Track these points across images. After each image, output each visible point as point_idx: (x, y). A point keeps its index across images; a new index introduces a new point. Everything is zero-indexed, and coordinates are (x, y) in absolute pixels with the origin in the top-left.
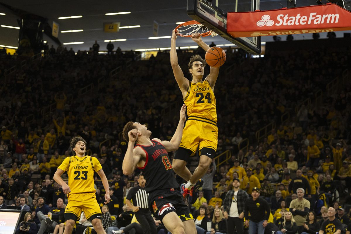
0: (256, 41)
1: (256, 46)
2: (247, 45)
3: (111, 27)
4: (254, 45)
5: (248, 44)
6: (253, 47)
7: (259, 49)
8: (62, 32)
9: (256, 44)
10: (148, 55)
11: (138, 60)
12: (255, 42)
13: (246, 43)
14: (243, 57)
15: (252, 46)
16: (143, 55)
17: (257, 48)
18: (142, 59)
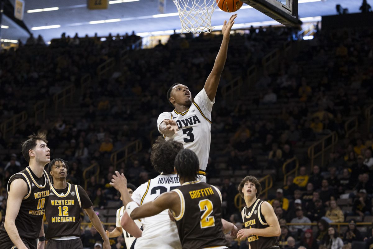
0: (291, 5)
1: (291, 13)
2: (276, 10)
3: (98, 2)
4: (287, 11)
5: (278, 9)
6: (286, 14)
7: (295, 17)
8: (30, 11)
9: (291, 9)
10: (152, 41)
11: (138, 48)
12: (289, 7)
13: (275, 7)
14: (289, 39)
15: (284, 12)
16: (144, 42)
17: (293, 15)
18: (144, 47)
